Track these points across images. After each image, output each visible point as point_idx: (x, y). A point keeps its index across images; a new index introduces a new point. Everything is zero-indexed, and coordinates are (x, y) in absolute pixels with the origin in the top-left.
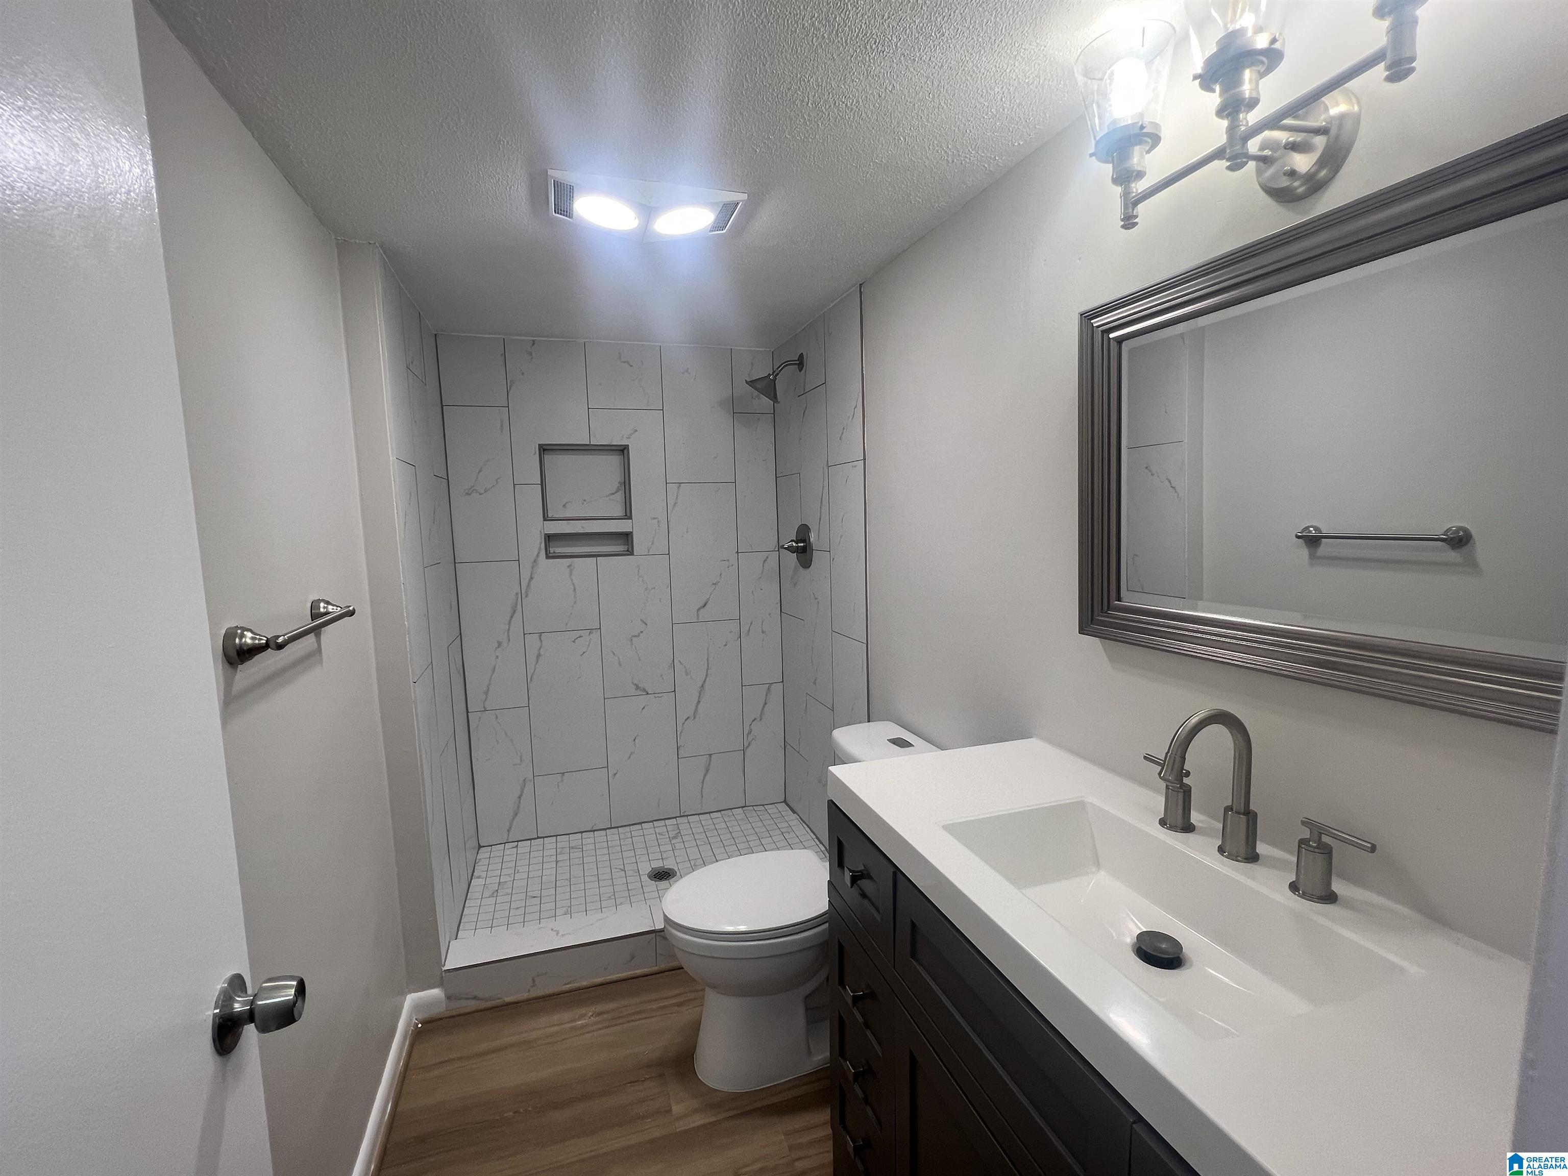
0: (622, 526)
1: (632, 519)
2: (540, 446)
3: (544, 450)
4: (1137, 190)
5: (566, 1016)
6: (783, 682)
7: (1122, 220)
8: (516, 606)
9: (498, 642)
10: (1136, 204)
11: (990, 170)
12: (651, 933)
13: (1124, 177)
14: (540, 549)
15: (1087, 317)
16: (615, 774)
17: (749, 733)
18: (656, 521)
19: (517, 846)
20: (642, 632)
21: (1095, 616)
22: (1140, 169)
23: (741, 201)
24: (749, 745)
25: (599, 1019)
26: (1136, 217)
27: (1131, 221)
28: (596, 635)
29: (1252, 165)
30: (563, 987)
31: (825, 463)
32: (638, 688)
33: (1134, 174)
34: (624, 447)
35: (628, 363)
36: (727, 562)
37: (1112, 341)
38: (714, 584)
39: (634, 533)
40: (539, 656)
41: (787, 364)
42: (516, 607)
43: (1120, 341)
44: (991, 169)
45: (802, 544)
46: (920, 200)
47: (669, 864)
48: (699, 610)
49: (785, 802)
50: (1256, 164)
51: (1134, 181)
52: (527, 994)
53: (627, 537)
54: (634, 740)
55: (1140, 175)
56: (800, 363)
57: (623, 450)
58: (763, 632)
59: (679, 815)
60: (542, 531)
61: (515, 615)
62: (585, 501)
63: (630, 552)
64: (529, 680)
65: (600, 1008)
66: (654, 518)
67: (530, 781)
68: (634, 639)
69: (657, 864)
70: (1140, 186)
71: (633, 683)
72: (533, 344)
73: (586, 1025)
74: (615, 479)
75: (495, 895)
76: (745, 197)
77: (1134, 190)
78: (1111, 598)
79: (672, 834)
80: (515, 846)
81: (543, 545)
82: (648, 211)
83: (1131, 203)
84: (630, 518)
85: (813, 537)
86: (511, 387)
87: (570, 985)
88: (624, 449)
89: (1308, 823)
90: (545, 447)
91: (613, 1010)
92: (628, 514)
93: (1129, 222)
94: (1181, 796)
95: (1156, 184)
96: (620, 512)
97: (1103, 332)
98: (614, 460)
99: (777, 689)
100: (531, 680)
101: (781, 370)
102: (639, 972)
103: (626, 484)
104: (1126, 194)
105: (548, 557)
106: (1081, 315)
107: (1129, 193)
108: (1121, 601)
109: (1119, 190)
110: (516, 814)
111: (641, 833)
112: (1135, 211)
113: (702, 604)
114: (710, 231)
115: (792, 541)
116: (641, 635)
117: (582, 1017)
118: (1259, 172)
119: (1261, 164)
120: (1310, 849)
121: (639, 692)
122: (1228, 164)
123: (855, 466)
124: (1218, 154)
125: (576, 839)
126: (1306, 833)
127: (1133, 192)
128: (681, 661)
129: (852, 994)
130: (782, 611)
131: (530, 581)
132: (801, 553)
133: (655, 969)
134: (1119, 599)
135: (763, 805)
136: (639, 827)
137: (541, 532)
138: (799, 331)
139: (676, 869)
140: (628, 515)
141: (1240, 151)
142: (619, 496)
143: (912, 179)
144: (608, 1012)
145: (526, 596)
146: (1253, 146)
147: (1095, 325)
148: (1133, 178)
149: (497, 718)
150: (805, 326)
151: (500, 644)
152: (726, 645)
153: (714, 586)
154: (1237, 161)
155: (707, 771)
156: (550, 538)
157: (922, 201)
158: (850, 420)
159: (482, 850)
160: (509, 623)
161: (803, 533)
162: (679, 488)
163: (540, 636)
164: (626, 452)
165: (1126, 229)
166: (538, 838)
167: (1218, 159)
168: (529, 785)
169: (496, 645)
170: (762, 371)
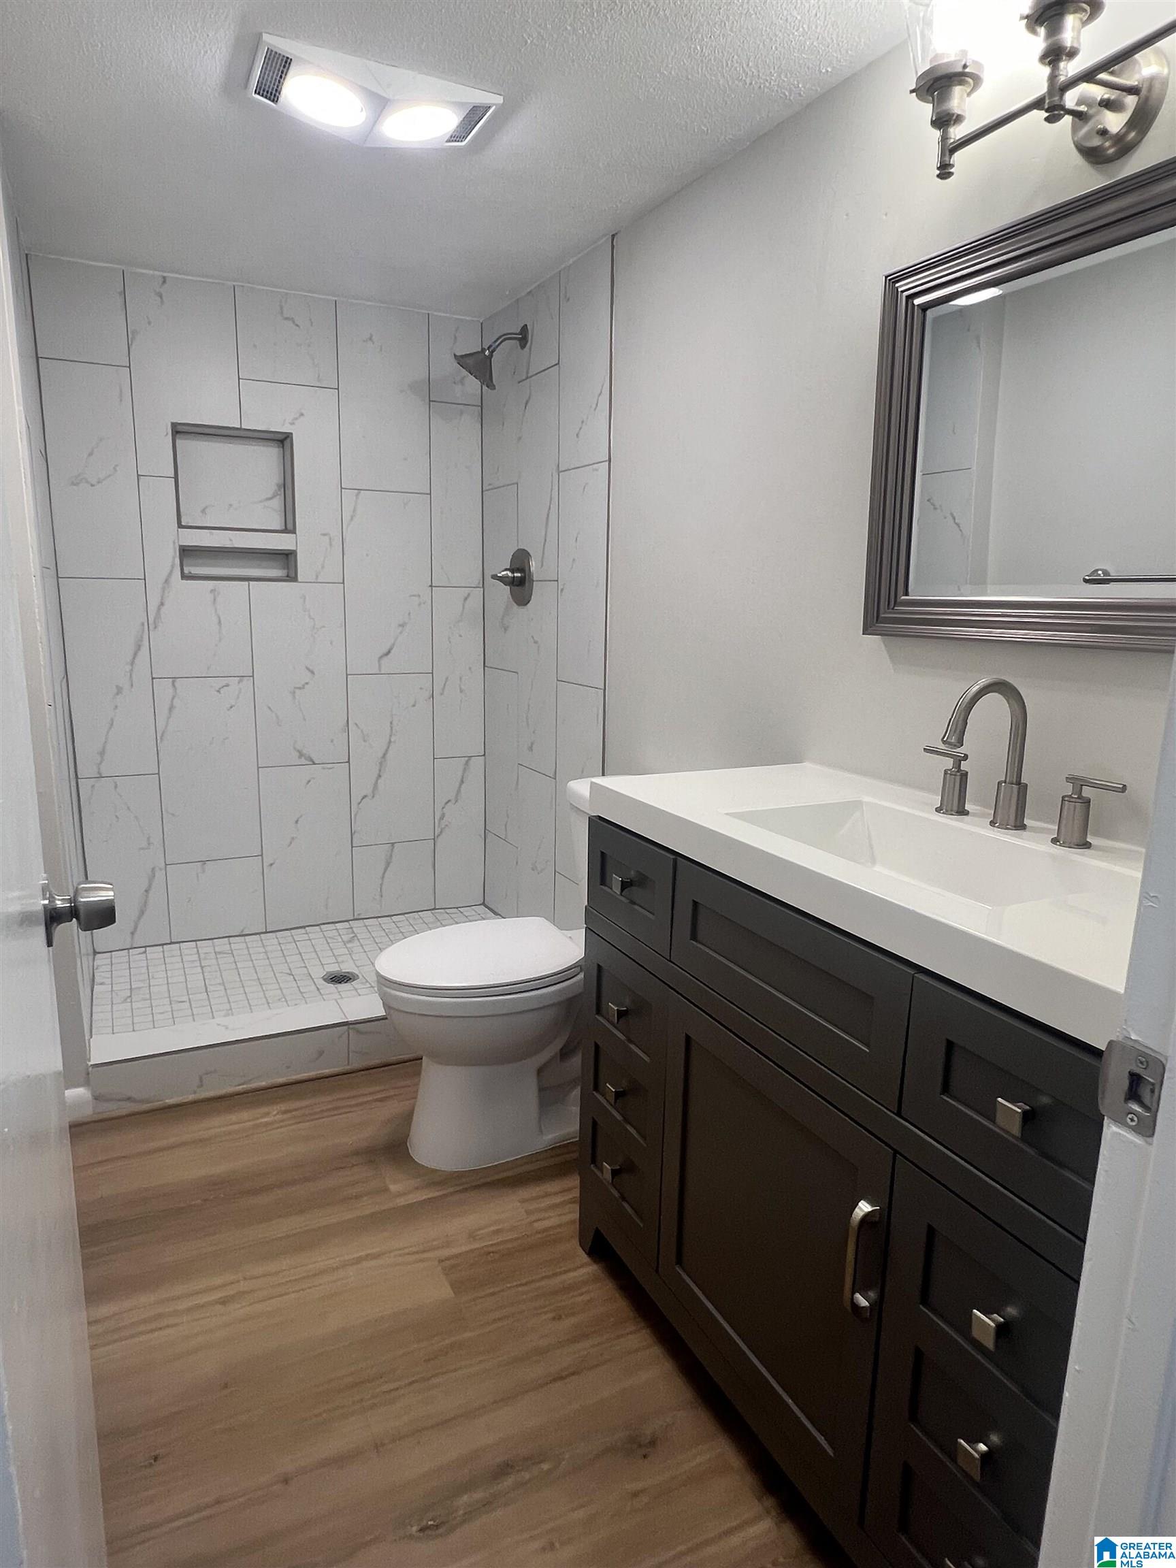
0: (282, 542)
1: (295, 533)
2: (174, 425)
3: (178, 432)
4: (955, 136)
5: (245, 1115)
6: (484, 755)
7: (938, 168)
8: (141, 639)
9: (117, 686)
10: (953, 150)
11: (790, 99)
12: (344, 1025)
13: (943, 121)
14: (173, 566)
15: (892, 280)
16: (271, 865)
17: (442, 817)
18: (327, 537)
19: (145, 952)
20: (307, 683)
21: (881, 612)
22: (959, 113)
23: (494, 104)
24: (441, 832)
25: (285, 1116)
26: (953, 166)
27: (947, 171)
28: (247, 683)
29: (1068, 119)
30: (237, 1088)
31: (555, 468)
32: (301, 755)
33: (954, 117)
34: (285, 436)
35: (292, 320)
36: (416, 598)
37: (916, 307)
38: (400, 625)
39: (298, 551)
40: (171, 708)
41: (505, 337)
42: (142, 641)
43: (925, 308)
44: (792, 98)
45: (519, 575)
46: (705, 129)
47: (347, 968)
48: (381, 657)
49: (483, 904)
50: (1073, 119)
51: (954, 124)
52: (193, 1095)
53: (287, 559)
54: (297, 822)
55: (958, 119)
56: (523, 337)
57: (283, 441)
58: (461, 691)
59: (352, 918)
60: (176, 541)
61: (140, 653)
62: (231, 505)
63: (292, 577)
64: (158, 738)
65: (283, 1107)
66: (324, 535)
67: (161, 869)
68: (297, 691)
69: (334, 968)
70: (957, 132)
71: (295, 748)
72: (164, 282)
73: (272, 1123)
74: (273, 478)
75: (129, 1000)
76: (499, 100)
77: (953, 137)
78: (898, 593)
79: (345, 938)
80: (142, 951)
81: (177, 561)
82: (380, 104)
83: (949, 149)
84: (293, 531)
85: (534, 565)
86: (133, 338)
87: (245, 1086)
88: (286, 438)
89: (1070, 779)
90: (180, 428)
91: (306, 1107)
92: (290, 526)
93: (945, 171)
94: (958, 778)
95: (971, 133)
96: (278, 525)
97: (908, 297)
98: (269, 455)
99: (477, 764)
100: (161, 739)
101: (499, 345)
102: (327, 1071)
103: (287, 487)
104: (944, 138)
105: (184, 576)
106: (886, 277)
107: (947, 139)
108: (908, 596)
109: (937, 134)
110: (143, 913)
111: (306, 937)
112: (951, 160)
113: (385, 650)
114: (447, 142)
115: (506, 570)
116: (306, 686)
117: (267, 1114)
118: (1075, 129)
119: (1077, 120)
120: (1072, 800)
121: (303, 761)
122: (1047, 114)
123: (597, 470)
124: (1037, 104)
125: (222, 945)
126: (1068, 789)
127: (951, 138)
128: (357, 723)
129: (616, 1008)
130: (486, 665)
131: (159, 609)
132: (518, 586)
133: (348, 1068)
134: (907, 594)
135: (457, 908)
136: (303, 931)
137: (174, 543)
138: (523, 294)
139: (357, 972)
140: (289, 528)
141: (1057, 103)
142: (277, 503)
143: (701, 99)
144: (296, 1110)
145: (155, 628)
146: (1071, 99)
147: (900, 290)
148: (952, 122)
149: (116, 787)
150: (532, 287)
151: (119, 690)
152: (414, 706)
153: (401, 628)
154: (1054, 111)
155: (388, 864)
156: (186, 552)
157: (708, 130)
158: (593, 409)
159: (98, 956)
160: (132, 663)
161: (520, 562)
162: (357, 495)
163: (173, 682)
164: (287, 443)
165: (941, 179)
166: (171, 943)
167: (1038, 109)
168: (160, 875)
169: (115, 691)
170: (470, 345)
